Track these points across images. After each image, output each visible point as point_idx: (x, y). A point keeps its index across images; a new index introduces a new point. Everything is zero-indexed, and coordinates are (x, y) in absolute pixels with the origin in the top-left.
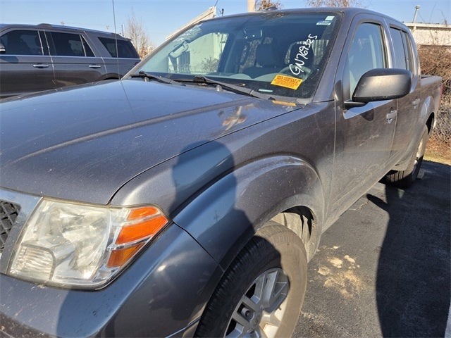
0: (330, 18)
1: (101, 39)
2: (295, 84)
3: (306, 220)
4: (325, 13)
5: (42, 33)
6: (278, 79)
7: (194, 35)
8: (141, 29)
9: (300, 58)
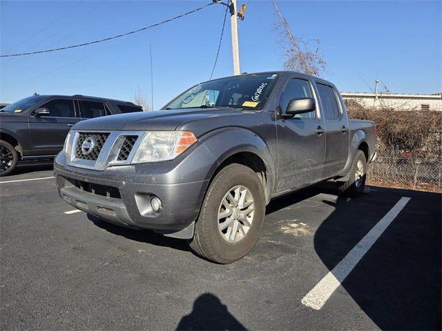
0: (275, 75)
1: (119, 106)
2: (254, 105)
3: (263, 173)
4: (272, 73)
5: (76, 101)
6: (246, 104)
7: (198, 90)
8: (145, 103)
9: (258, 93)
